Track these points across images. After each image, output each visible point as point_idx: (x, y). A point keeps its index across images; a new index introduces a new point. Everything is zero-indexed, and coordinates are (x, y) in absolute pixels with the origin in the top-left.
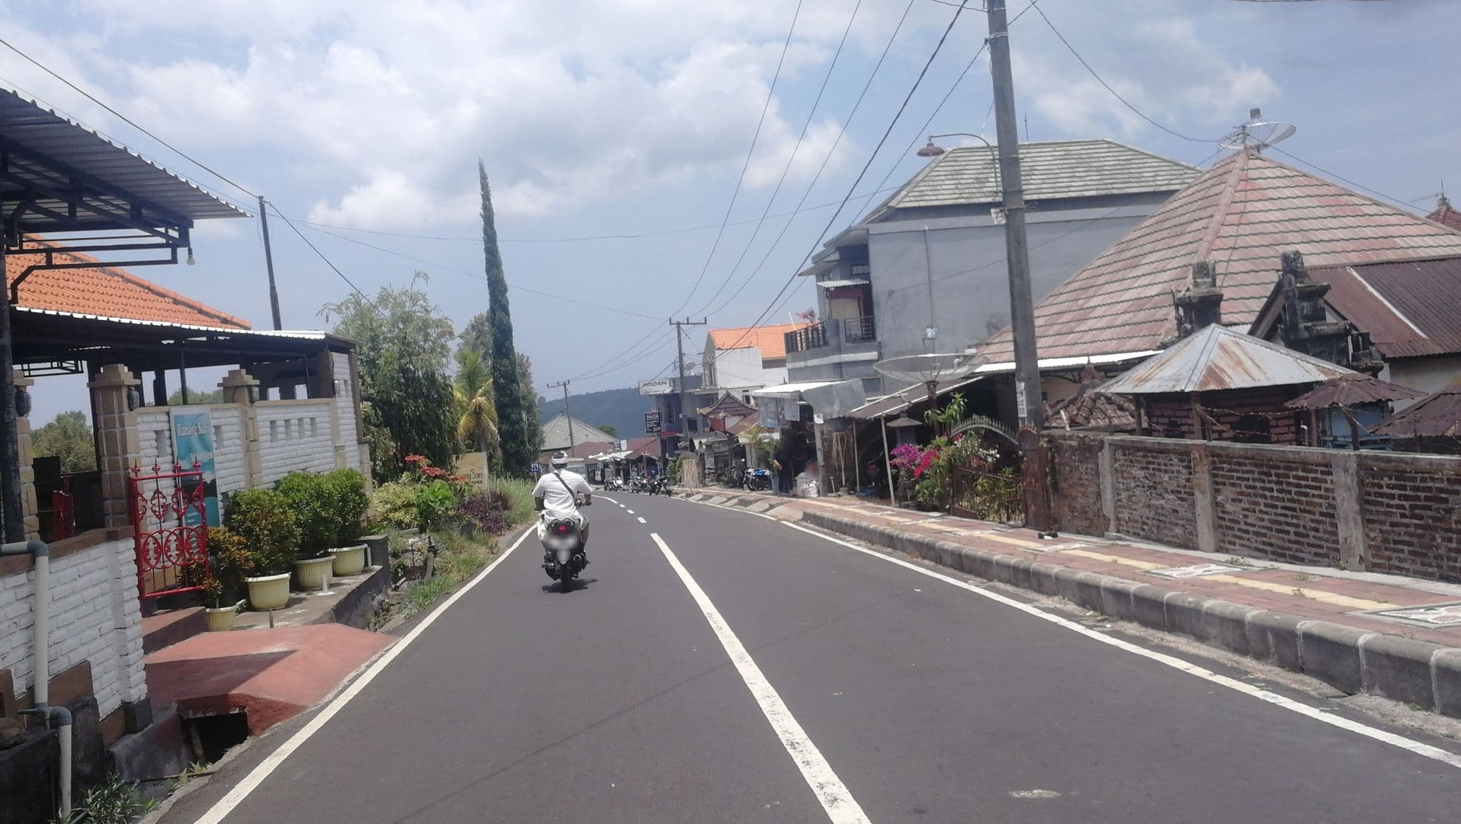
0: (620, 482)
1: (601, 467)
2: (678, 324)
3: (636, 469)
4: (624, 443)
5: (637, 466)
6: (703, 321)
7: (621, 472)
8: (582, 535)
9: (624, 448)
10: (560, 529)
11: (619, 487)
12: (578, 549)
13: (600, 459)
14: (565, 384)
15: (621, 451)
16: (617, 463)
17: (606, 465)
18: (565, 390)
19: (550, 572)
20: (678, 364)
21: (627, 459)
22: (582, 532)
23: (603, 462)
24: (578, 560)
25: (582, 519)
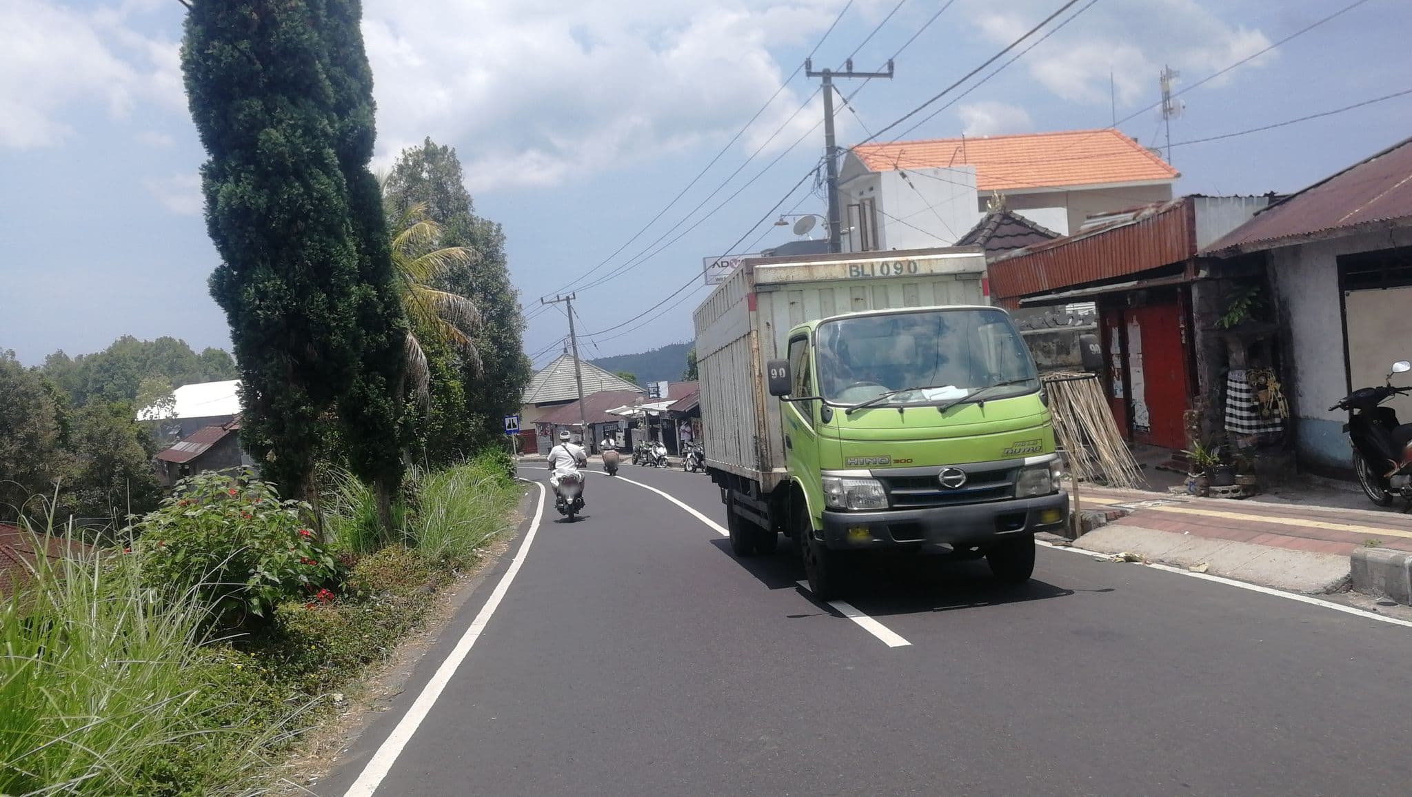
0: (662, 451)
1: (624, 425)
2: (827, 75)
3: (688, 429)
4: (664, 386)
5: (689, 424)
6: (885, 70)
7: (660, 434)
8: (581, 484)
9: (664, 393)
10: (568, 481)
11: (661, 459)
12: (578, 495)
13: (624, 414)
14: (568, 299)
15: (658, 399)
16: (652, 420)
17: (633, 423)
18: (569, 308)
19: (561, 510)
20: (824, 171)
21: (672, 412)
22: (580, 483)
23: (628, 417)
24: (578, 504)
25: (580, 476)
